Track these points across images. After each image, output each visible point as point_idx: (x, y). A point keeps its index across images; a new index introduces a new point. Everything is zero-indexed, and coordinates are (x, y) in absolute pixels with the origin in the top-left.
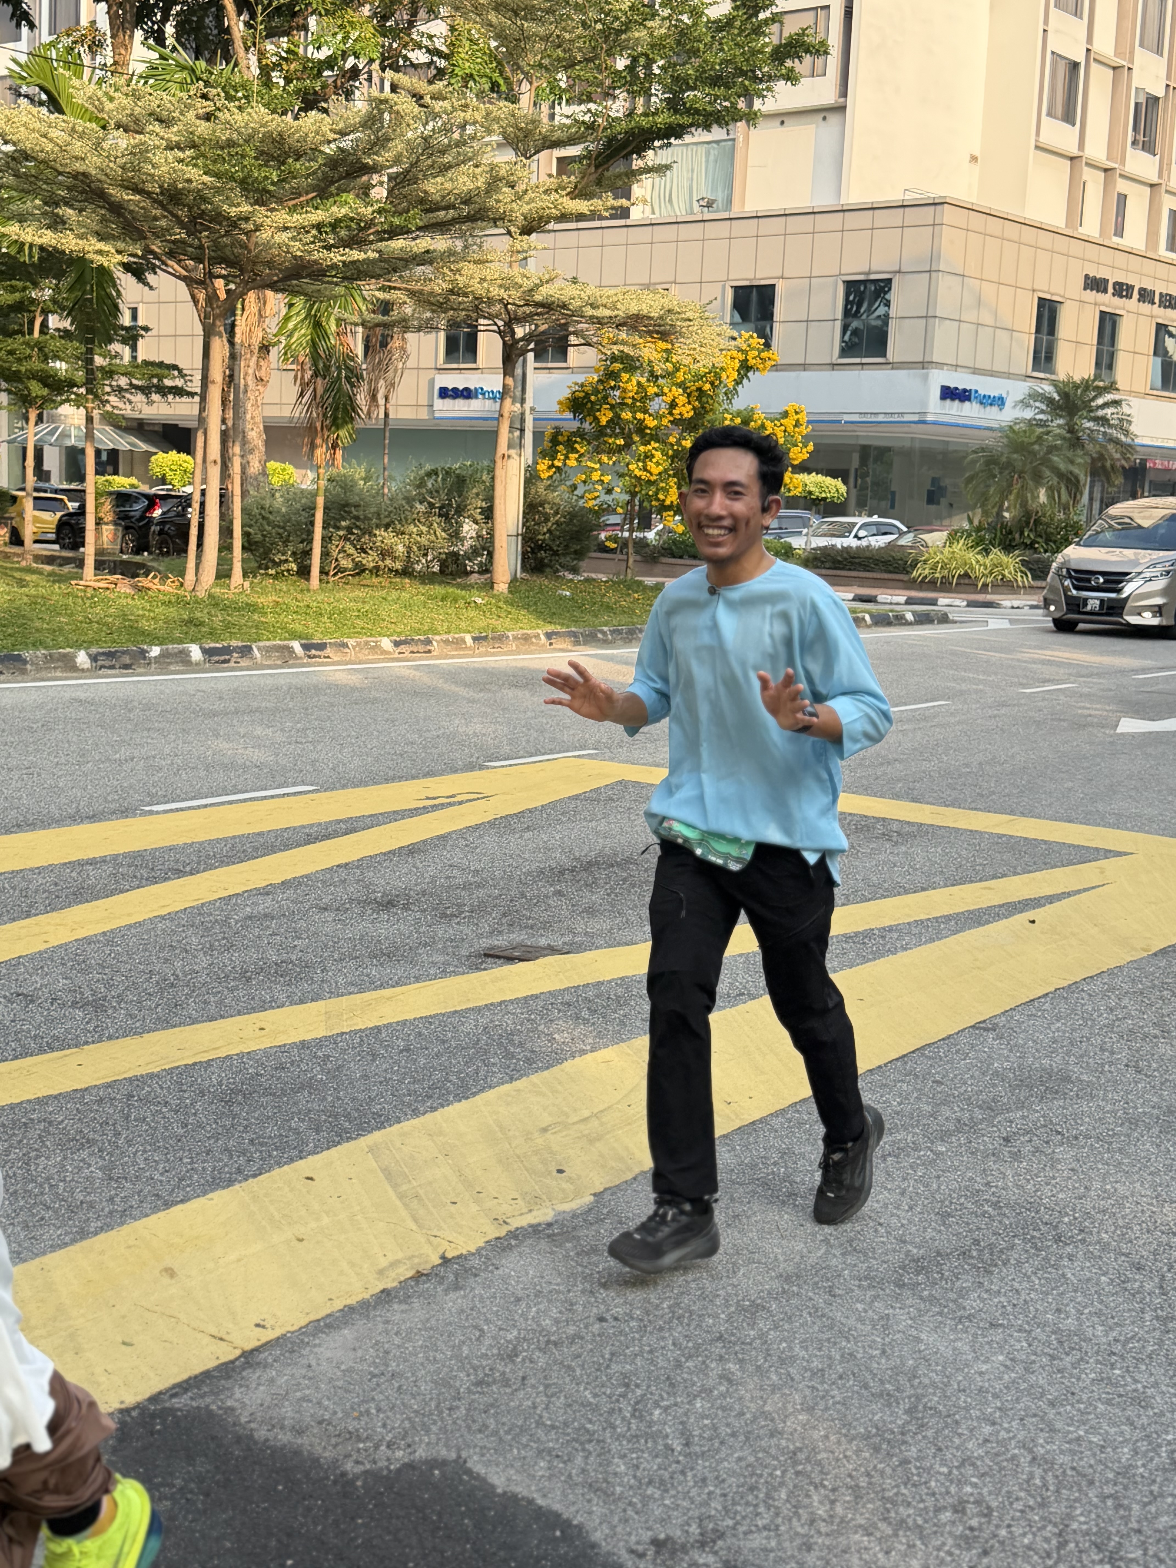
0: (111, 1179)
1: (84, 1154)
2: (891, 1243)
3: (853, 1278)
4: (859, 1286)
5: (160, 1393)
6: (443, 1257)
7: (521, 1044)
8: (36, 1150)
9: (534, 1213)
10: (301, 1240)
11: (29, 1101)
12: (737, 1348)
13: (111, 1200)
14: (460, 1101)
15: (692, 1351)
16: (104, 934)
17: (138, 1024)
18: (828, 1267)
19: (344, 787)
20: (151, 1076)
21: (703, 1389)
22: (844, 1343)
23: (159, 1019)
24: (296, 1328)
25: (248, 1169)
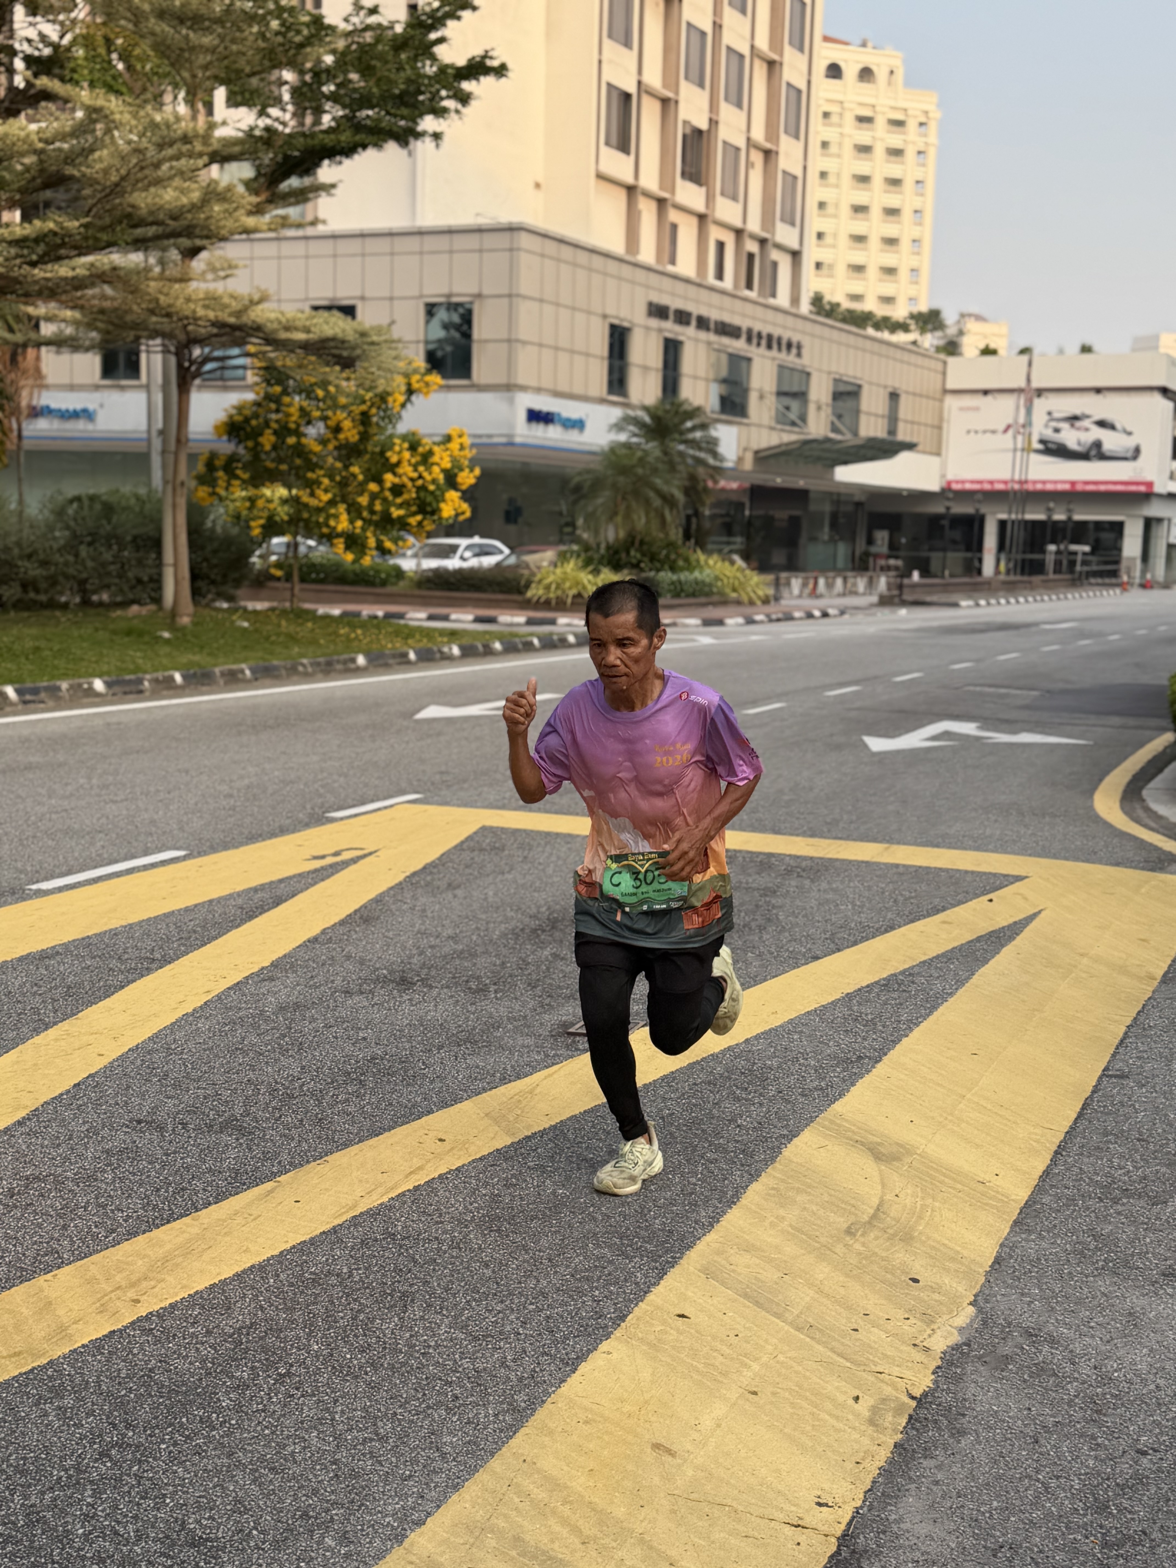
0: (476, 1338)
1: (416, 1311)
6: (913, 1398)
7: (718, 1135)
8: (359, 1311)
9: (939, 1333)
10: (755, 1393)
11: (289, 1251)
13: (503, 1364)
14: (730, 1208)
16: (153, 1040)
17: (305, 1146)
19: (214, 849)
20: (386, 1208)
23: (320, 1138)
24: (859, 1503)
25: (605, 1311)
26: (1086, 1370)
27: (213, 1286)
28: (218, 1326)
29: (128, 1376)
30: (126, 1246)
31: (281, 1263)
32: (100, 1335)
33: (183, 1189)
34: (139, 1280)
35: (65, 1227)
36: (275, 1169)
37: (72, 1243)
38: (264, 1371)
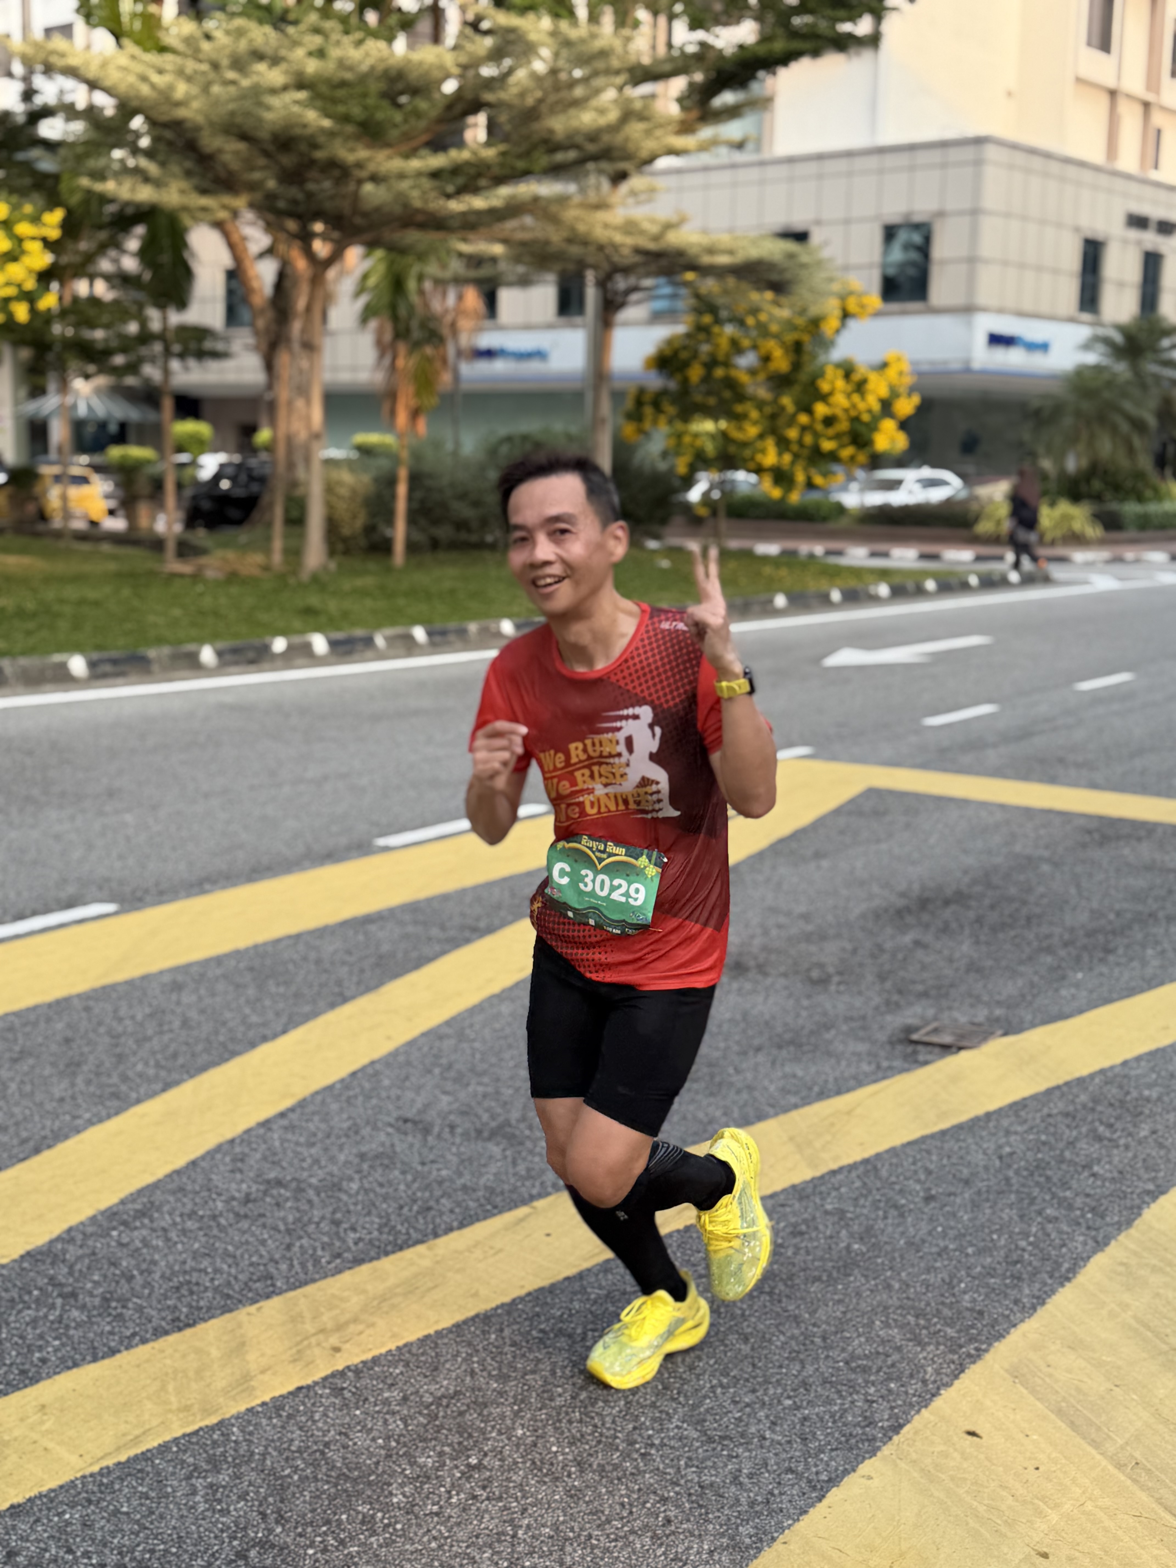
0: (710, 1440)
7: (1065, 1185)
10: (1045, 1556)
11: (521, 1299)
13: (736, 1480)
14: (1062, 1285)
25: (877, 1417)
27: (427, 1337)
28: (417, 1392)
29: (299, 1451)
30: (347, 1277)
31: (509, 1313)
32: (284, 1391)
33: (429, 1209)
34: (347, 1323)
35: (289, 1247)
36: (534, 1192)
37: (291, 1266)
38: (452, 1459)
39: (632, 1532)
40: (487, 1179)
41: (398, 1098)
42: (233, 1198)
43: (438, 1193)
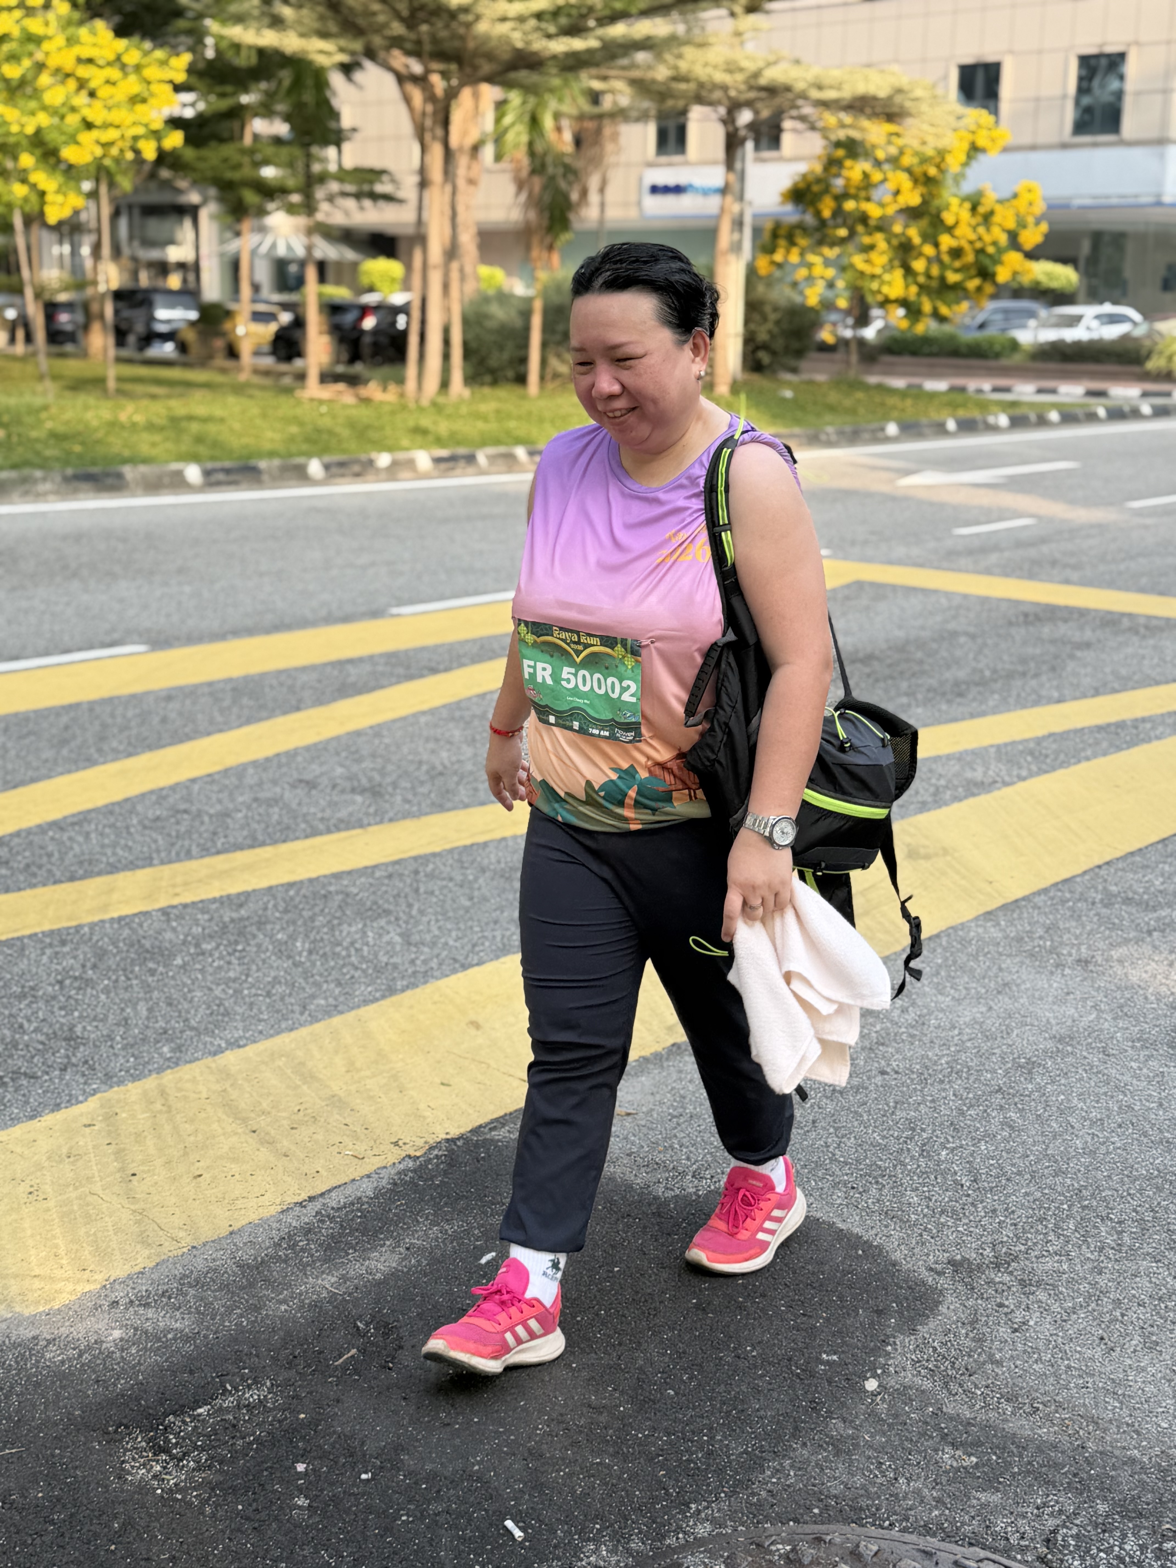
0: (409, 944)
1: (382, 922)
2: (1162, 1009)
3: (1127, 1039)
4: (1132, 1047)
5: (480, 1126)
8: (338, 918)
11: (325, 876)
12: (1016, 1100)
13: (412, 962)
15: (974, 1101)
16: (371, 727)
17: (415, 809)
18: (1101, 1030)
20: (434, 855)
21: (986, 1134)
22: (1121, 1097)
23: (433, 804)
26: (911, 1016)
27: (244, 892)
28: (221, 916)
29: (124, 939)
30: (207, 861)
31: (310, 882)
32: (129, 913)
33: (288, 828)
34: (193, 882)
35: (173, 845)
36: (372, 821)
37: (169, 854)
38: (226, 946)
39: (326, 982)
40: (343, 814)
41: (304, 768)
42: (147, 818)
43: (300, 820)
